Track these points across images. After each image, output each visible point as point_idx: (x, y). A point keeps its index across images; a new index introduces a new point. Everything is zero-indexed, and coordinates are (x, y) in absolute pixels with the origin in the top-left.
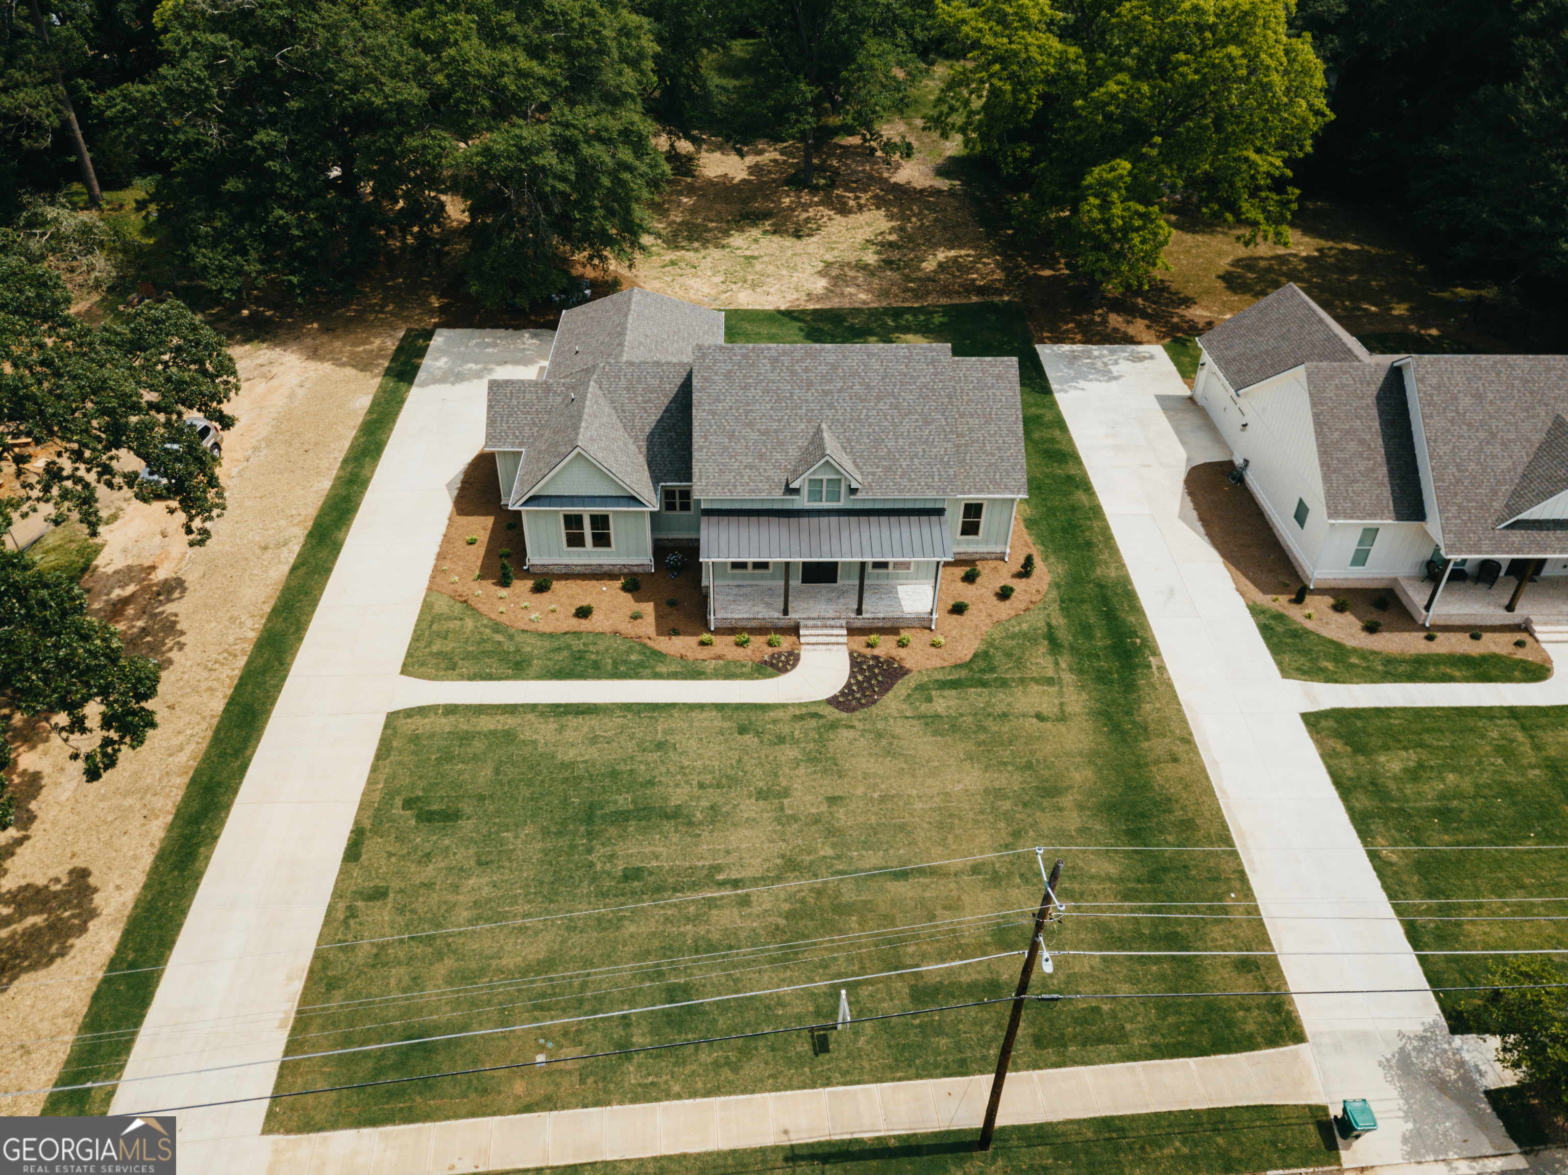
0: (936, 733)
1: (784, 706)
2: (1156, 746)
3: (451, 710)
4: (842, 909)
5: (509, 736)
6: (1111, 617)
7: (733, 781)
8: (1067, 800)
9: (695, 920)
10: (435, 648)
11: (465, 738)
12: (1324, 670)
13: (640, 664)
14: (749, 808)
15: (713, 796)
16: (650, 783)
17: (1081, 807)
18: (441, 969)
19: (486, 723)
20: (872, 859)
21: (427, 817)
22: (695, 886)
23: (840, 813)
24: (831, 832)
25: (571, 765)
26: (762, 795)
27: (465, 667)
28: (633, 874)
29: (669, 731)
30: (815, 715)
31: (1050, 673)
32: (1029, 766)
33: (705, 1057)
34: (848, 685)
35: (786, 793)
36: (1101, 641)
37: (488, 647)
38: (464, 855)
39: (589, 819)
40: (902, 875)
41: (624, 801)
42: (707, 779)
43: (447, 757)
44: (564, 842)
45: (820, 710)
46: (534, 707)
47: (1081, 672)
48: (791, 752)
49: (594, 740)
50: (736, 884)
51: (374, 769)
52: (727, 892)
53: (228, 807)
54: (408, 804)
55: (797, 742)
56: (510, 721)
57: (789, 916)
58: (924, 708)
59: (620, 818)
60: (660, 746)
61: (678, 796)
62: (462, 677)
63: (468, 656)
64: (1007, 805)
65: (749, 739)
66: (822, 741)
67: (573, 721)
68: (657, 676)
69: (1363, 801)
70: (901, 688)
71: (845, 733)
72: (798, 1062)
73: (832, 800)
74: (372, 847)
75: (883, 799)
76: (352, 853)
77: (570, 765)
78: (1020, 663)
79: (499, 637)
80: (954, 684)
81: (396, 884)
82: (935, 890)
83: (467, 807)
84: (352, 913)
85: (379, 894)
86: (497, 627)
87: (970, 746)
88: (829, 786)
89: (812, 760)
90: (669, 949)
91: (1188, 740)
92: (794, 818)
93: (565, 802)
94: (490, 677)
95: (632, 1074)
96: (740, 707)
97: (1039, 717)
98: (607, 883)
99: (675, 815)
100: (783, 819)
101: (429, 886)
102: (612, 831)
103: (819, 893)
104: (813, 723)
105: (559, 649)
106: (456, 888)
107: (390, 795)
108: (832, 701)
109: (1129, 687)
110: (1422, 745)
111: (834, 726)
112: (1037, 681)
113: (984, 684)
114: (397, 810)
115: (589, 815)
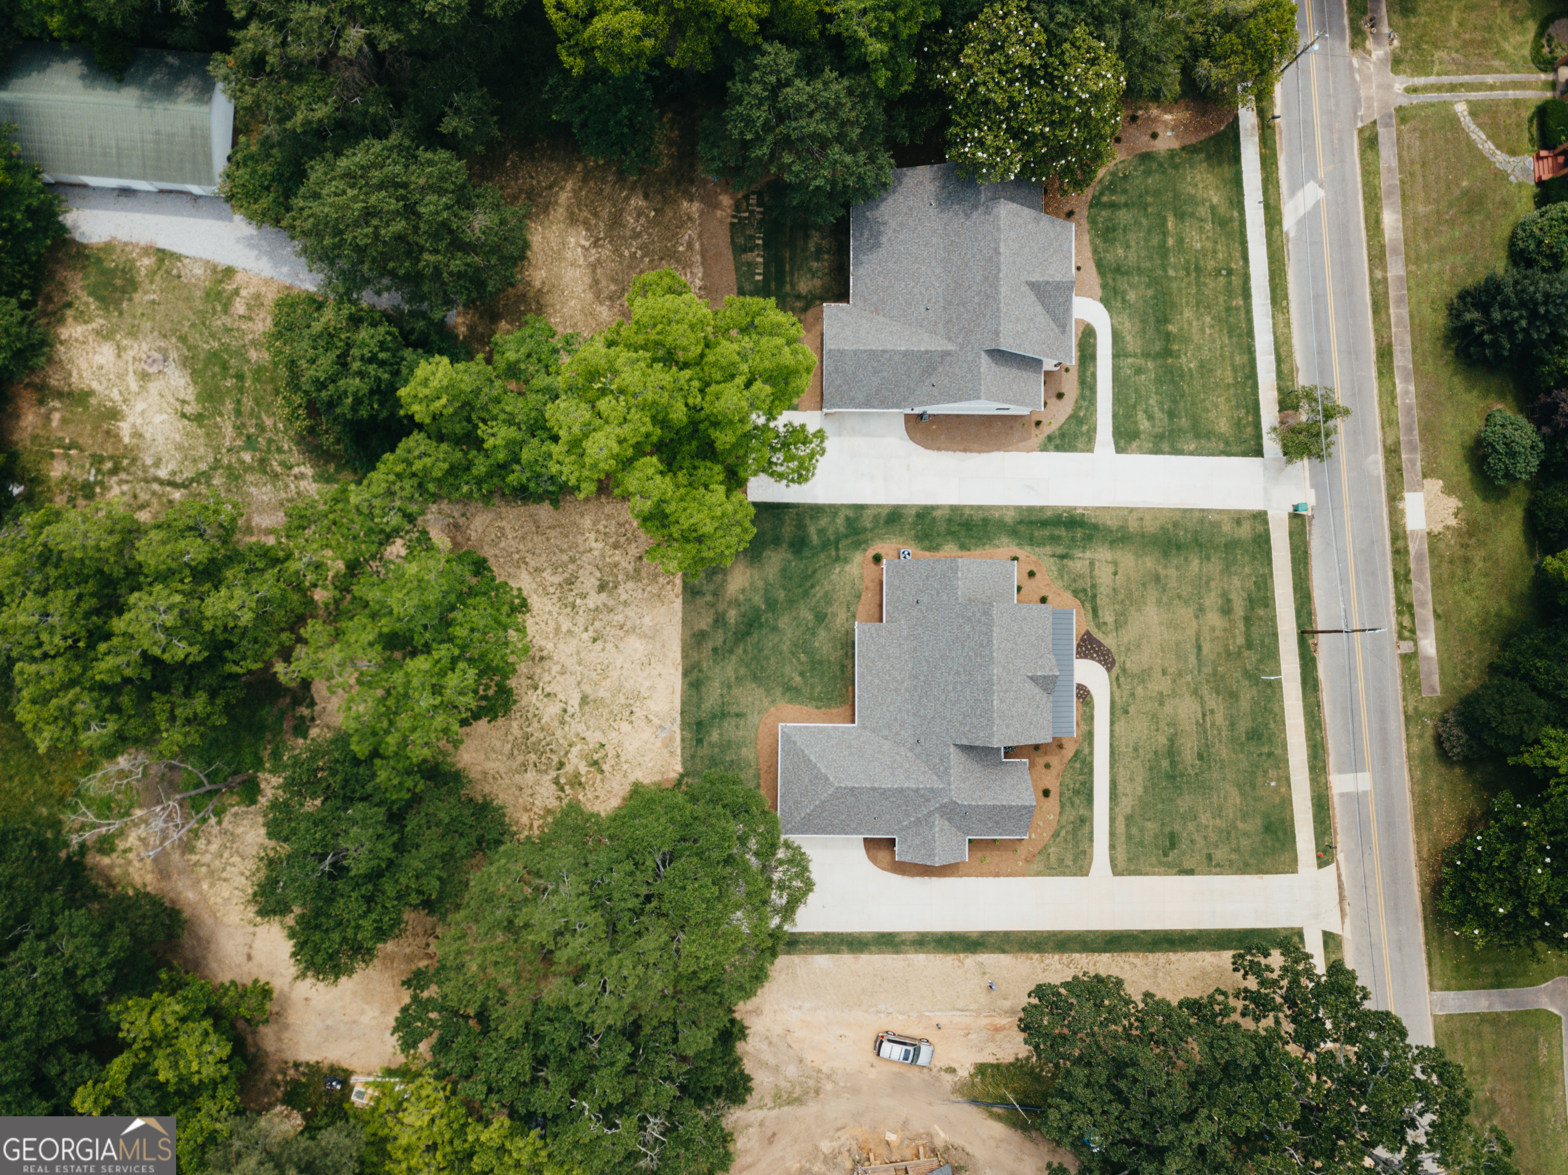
0: (1126, 623)
1: (1112, 693)
2: (1133, 526)
3: (1112, 847)
4: (1215, 673)
5: (1129, 819)
6: (1044, 523)
7: (1154, 716)
8: (1162, 572)
9: (1220, 730)
10: (1070, 863)
11: (1129, 837)
12: (1088, 431)
13: (1083, 762)
14: (1168, 709)
15: (1163, 725)
16: (1156, 753)
17: (1165, 567)
18: (1240, 825)
19: (1121, 828)
20: (1192, 659)
21: (1173, 845)
22: (1205, 732)
23: (1171, 670)
24: (1180, 674)
25: (1145, 787)
26: (1162, 704)
27: (1084, 845)
28: (1200, 757)
29: (1127, 746)
30: (1117, 679)
31: (1087, 563)
32: (1144, 585)
33: (1272, 726)
34: (1100, 662)
35: (1161, 694)
36: (1063, 532)
37: (1070, 837)
38: (1191, 826)
39: (1173, 777)
40: (1199, 648)
41: (1165, 764)
42: (1153, 727)
43: (1141, 843)
44: (1185, 787)
45: (1114, 676)
46: (1111, 809)
47: (1084, 547)
48: (1139, 690)
49: (1132, 780)
50: (1204, 715)
51: (1147, 874)
52: (1208, 719)
53: (1166, 931)
54: (1166, 855)
55: (1134, 688)
56: (1120, 820)
57: (1218, 693)
58: (1111, 626)
59: (1173, 764)
60: (1136, 749)
61: (1163, 740)
62: (1091, 846)
63: (1077, 844)
64: (1165, 599)
65: (1132, 709)
66: (1133, 676)
67: (1120, 789)
68: (1091, 753)
69: (1165, 446)
70: (1099, 636)
71: (1128, 665)
72: (1274, 692)
73: (1164, 672)
74: (1187, 865)
75: (1163, 651)
76: (1190, 872)
77: (1146, 789)
78: (1081, 576)
79: (1063, 833)
80: (1095, 611)
81: (1205, 851)
82: (1206, 635)
83: (1167, 830)
84: (1218, 865)
85: (1209, 857)
86: (1056, 835)
87: (1132, 609)
88: (1157, 674)
89: (1143, 681)
90: (1233, 740)
91: (1131, 510)
92: (1173, 690)
93: (1165, 788)
94: (1091, 833)
95: (1278, 752)
96: (1112, 713)
97: (1115, 574)
98: (1205, 766)
99: (1172, 740)
100: (1174, 694)
101: (1205, 838)
102: (1180, 767)
103: (1208, 681)
104: (1122, 679)
105: (1072, 804)
106: (1206, 827)
107: (1161, 864)
108: (1109, 670)
109: (1095, 527)
110: (1134, 407)
111: (1124, 670)
112: (1092, 570)
113: (1094, 596)
114: (1170, 859)
115: (1171, 777)
